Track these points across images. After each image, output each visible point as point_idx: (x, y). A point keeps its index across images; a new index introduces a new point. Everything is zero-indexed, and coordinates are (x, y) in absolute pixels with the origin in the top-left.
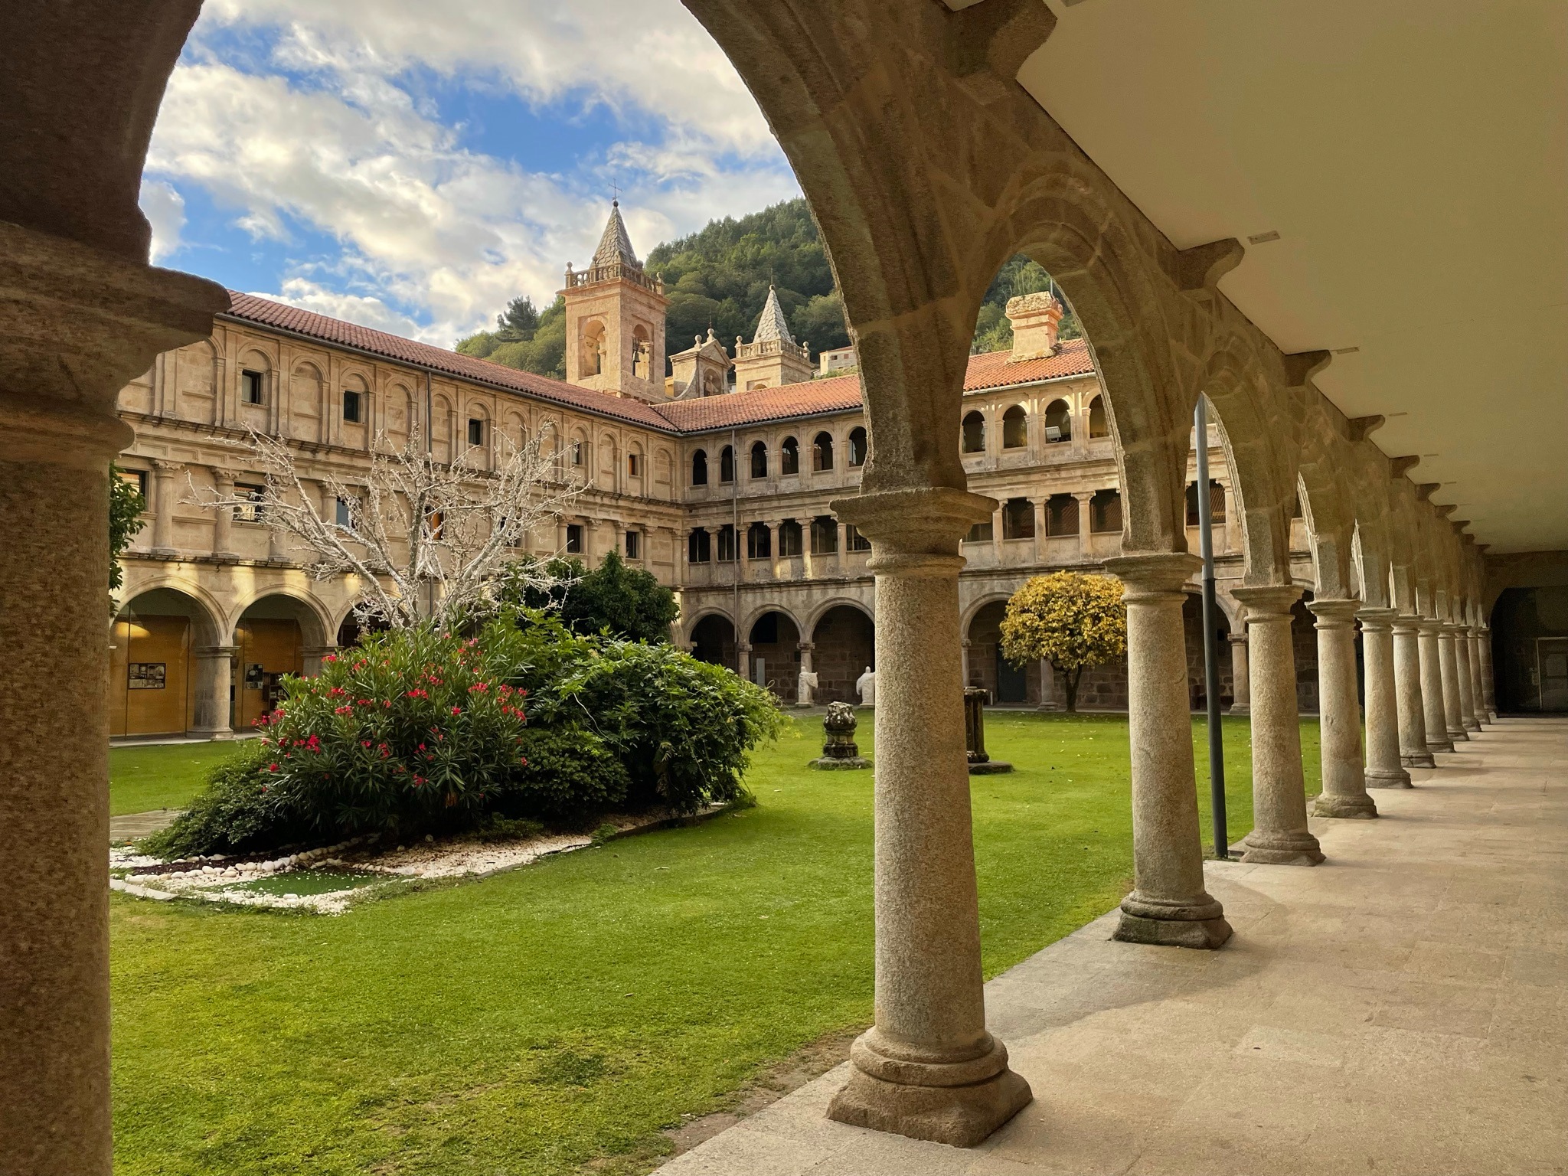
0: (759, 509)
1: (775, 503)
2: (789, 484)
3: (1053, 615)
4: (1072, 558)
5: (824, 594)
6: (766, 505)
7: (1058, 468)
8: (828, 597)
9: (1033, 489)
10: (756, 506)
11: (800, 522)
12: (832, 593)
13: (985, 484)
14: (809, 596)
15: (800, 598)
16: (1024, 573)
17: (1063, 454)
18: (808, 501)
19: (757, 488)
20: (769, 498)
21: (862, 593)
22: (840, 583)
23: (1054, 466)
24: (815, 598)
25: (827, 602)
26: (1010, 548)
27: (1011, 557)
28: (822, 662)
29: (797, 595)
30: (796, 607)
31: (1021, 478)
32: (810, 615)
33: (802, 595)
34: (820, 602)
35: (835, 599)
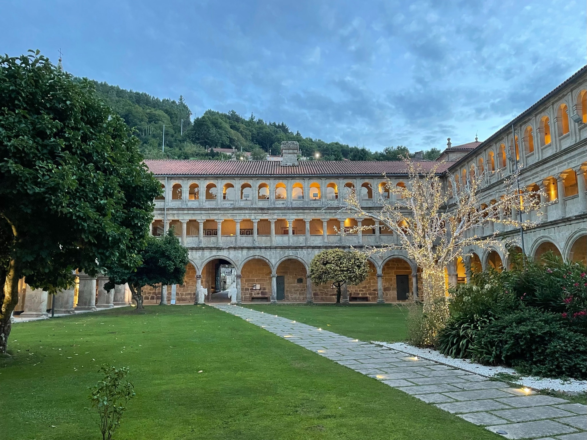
0: (177, 214)
1: (186, 212)
2: (193, 203)
3: (344, 265)
4: (320, 243)
5: (211, 254)
6: (180, 212)
7: (316, 209)
8: (212, 255)
9: (306, 216)
10: (175, 212)
11: (199, 221)
12: (214, 253)
13: (286, 212)
14: (203, 254)
15: (198, 255)
16: (302, 248)
17: (317, 204)
18: (203, 212)
19: (176, 204)
20: (183, 209)
21: (229, 254)
22: (219, 249)
23: (315, 208)
24: (206, 255)
25: (211, 257)
26: (295, 238)
27: (296, 242)
28: (191, 284)
29: (196, 254)
30: (196, 259)
31: (301, 211)
32: (203, 263)
33: (200, 253)
34: (208, 257)
35: (216, 256)
